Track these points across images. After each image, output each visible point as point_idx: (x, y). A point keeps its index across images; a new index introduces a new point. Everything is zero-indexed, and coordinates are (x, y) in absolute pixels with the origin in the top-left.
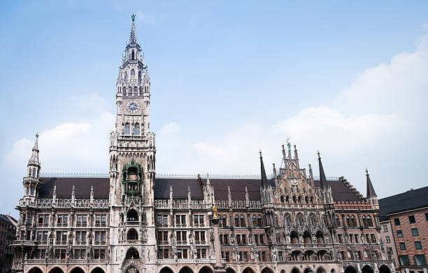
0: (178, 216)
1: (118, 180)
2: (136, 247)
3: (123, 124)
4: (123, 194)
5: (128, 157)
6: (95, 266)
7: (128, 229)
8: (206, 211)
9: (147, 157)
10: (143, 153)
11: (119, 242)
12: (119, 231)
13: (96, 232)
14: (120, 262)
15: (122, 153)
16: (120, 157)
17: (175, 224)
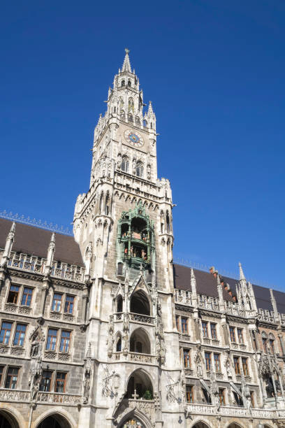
0: (205, 323)
1: (112, 234)
2: (147, 368)
3: (120, 154)
4: (119, 260)
5: (129, 201)
6: (50, 410)
7: (132, 328)
8: (245, 322)
9: (159, 211)
10: (154, 204)
11: (110, 356)
12: (111, 330)
13: (51, 329)
14: (112, 404)
15: (120, 193)
16: (116, 198)
17: (202, 337)
